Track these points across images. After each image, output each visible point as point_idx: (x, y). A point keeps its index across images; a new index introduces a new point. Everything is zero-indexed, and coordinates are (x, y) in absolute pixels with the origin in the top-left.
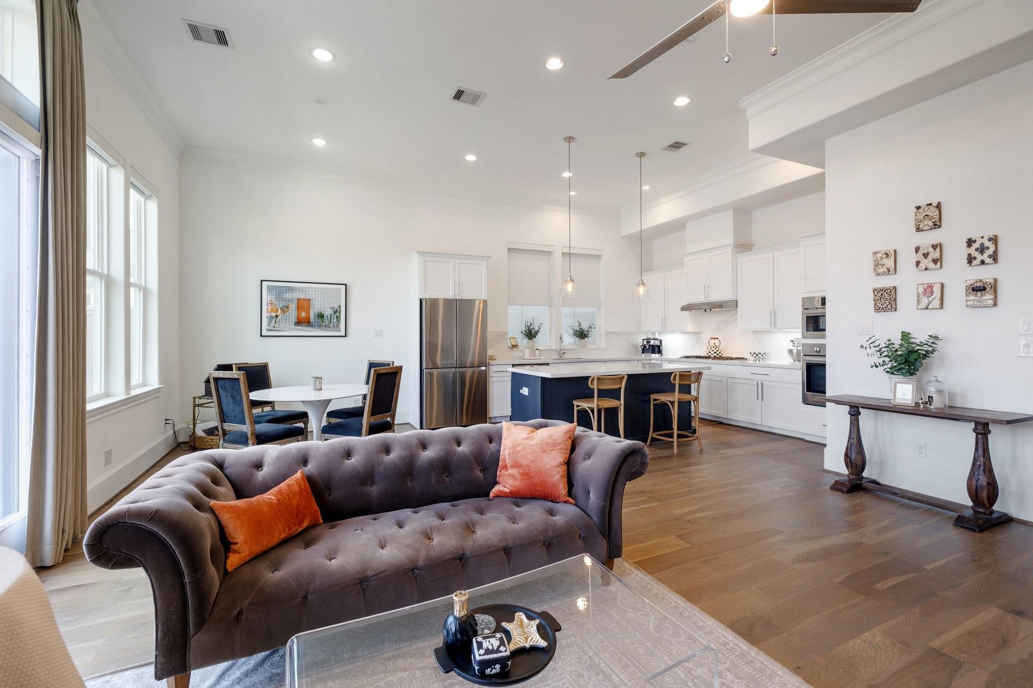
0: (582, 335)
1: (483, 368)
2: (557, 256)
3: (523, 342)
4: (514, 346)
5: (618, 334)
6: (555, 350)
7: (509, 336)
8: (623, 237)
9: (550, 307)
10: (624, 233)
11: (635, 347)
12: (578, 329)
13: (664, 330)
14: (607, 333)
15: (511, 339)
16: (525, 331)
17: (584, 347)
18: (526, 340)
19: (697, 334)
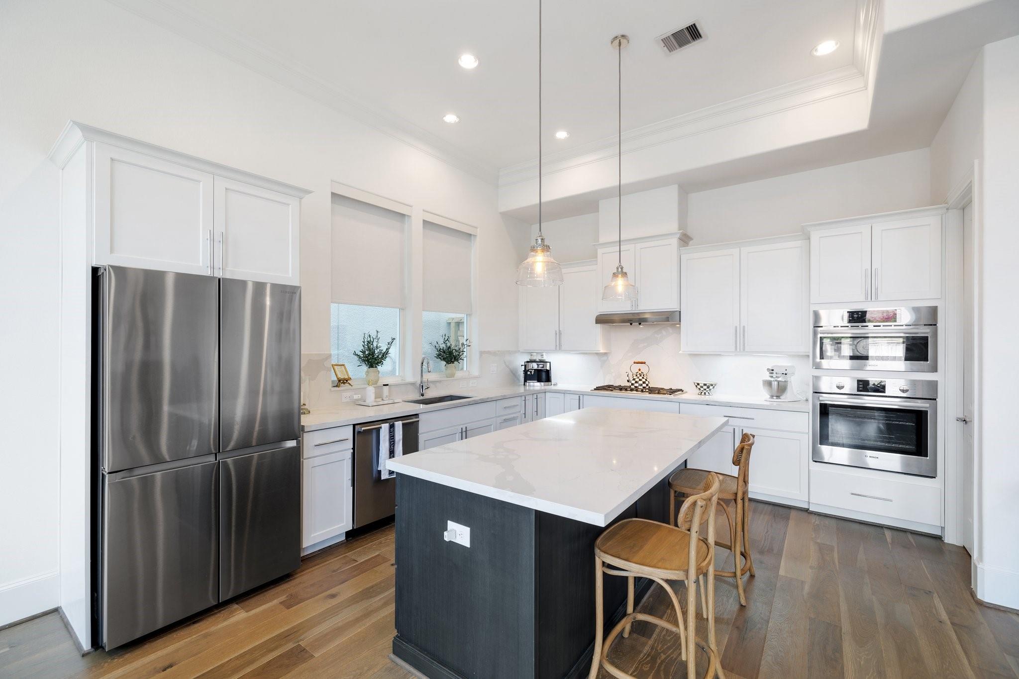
0: (450, 356)
1: (291, 444)
2: (416, 225)
3: (358, 371)
4: (342, 381)
5: (494, 354)
6: (413, 384)
7: (334, 361)
8: (501, 213)
9: (402, 309)
10: (503, 209)
11: (513, 373)
12: (443, 346)
13: (559, 348)
14: (482, 353)
15: (335, 367)
16: (363, 352)
17: (452, 375)
18: (365, 368)
19: (603, 356)
